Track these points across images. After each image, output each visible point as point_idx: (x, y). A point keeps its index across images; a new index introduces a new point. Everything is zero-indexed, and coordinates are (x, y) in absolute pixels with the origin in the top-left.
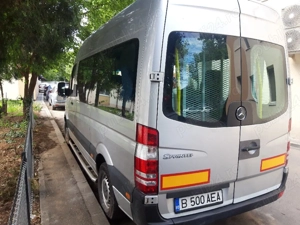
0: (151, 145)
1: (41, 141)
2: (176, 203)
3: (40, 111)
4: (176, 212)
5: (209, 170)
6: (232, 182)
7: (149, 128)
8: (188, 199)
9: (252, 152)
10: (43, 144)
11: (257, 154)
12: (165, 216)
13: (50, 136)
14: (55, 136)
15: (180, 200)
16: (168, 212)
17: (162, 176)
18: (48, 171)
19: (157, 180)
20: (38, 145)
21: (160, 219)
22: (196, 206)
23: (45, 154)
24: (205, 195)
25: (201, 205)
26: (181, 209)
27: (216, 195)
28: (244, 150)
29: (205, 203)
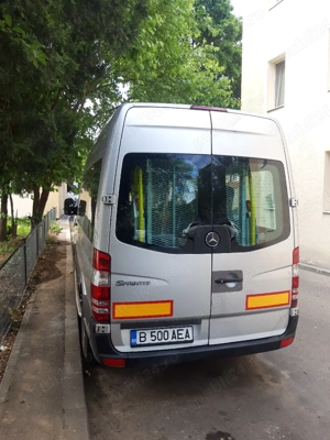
0: (104, 270)
1: (45, 269)
2: (133, 336)
3: (59, 232)
4: (133, 346)
5: (171, 302)
6: (205, 318)
7: (100, 252)
8: (148, 333)
9: (231, 285)
10: (45, 274)
11: (239, 288)
12: (119, 348)
13: (57, 266)
14: (64, 264)
15: (138, 333)
16: (122, 344)
17: (115, 304)
18: (38, 304)
19: (109, 307)
20: (38, 274)
21: (112, 351)
22: (157, 341)
23: (43, 286)
24: (170, 331)
25: (163, 341)
26: (138, 343)
27: (184, 333)
28: (218, 282)
29: (170, 340)
